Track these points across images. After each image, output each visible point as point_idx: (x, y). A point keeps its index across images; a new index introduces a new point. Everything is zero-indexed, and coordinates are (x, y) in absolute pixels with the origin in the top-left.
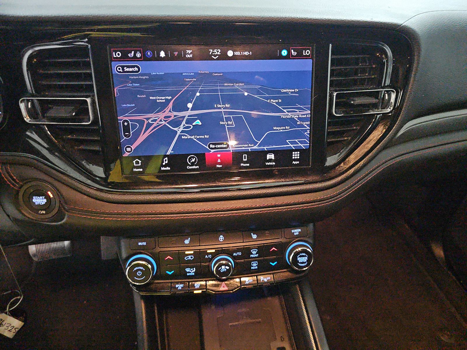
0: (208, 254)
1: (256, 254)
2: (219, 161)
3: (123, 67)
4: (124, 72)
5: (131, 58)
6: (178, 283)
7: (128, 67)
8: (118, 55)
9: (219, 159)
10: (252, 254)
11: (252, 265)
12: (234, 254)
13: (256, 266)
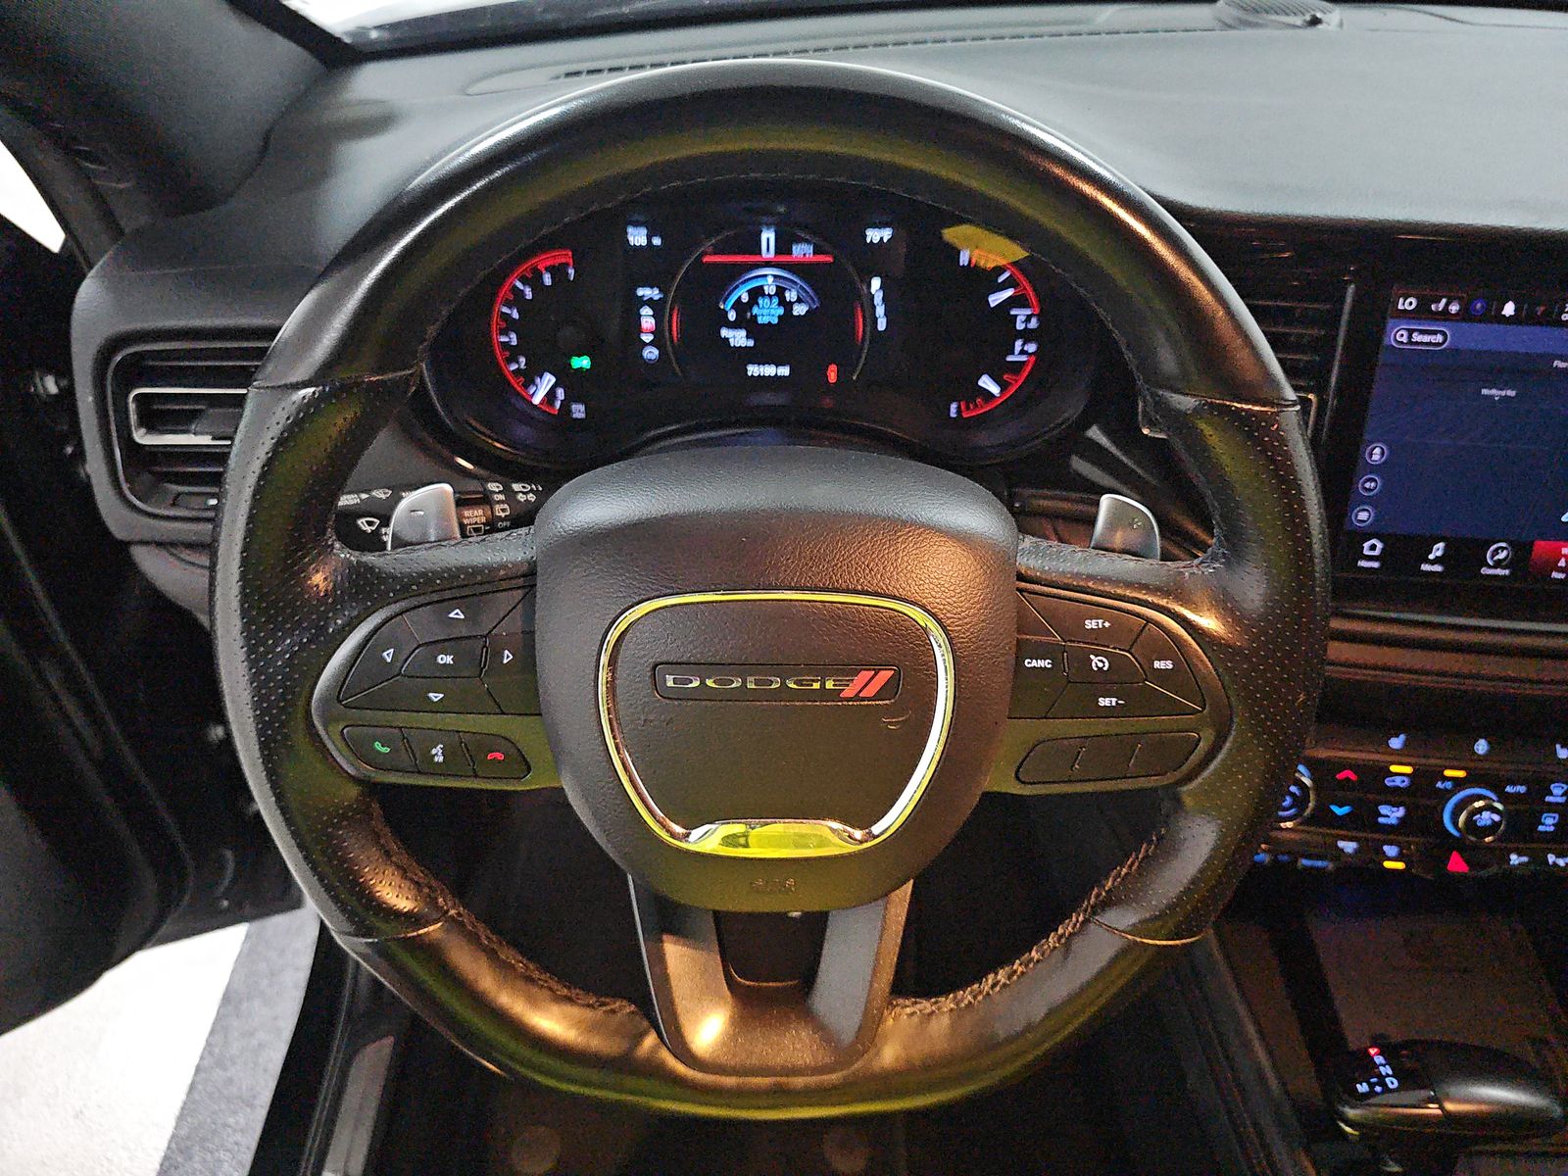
0: (1446, 779)
1: (1562, 796)
2: (1562, 563)
3: (1411, 332)
4: (1410, 342)
5: (1437, 313)
6: (1344, 838)
7: (1422, 332)
8: (1409, 304)
9: (1563, 560)
10: (1551, 794)
11: (1542, 820)
12: (1509, 789)
13: (1553, 825)
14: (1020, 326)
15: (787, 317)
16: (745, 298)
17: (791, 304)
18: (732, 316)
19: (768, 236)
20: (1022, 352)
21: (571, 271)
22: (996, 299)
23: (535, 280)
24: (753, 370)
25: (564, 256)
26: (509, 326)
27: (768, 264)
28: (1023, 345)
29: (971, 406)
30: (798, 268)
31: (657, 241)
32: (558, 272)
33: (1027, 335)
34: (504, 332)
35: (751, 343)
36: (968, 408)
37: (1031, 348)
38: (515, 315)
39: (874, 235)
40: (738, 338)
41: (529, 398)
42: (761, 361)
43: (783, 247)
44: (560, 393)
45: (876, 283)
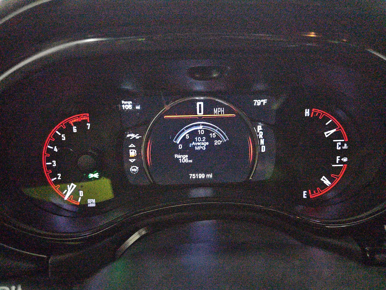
14: (338, 148)
15: (211, 147)
16: (188, 137)
17: (214, 139)
18: (180, 147)
19: (200, 105)
20: (341, 162)
21: (89, 125)
22: (328, 134)
23: (67, 130)
24: (193, 176)
25: (85, 117)
26: (52, 156)
27: (200, 119)
28: (340, 158)
29: (314, 192)
30: (216, 121)
31: (138, 107)
32: (81, 125)
33: (342, 153)
34: (49, 160)
35: (191, 161)
36: (312, 193)
37: (345, 160)
38: (56, 150)
39: (258, 102)
40: (184, 159)
41: (63, 196)
42: (197, 171)
43: (208, 109)
44: (81, 193)
45: (259, 128)
